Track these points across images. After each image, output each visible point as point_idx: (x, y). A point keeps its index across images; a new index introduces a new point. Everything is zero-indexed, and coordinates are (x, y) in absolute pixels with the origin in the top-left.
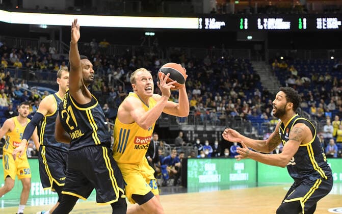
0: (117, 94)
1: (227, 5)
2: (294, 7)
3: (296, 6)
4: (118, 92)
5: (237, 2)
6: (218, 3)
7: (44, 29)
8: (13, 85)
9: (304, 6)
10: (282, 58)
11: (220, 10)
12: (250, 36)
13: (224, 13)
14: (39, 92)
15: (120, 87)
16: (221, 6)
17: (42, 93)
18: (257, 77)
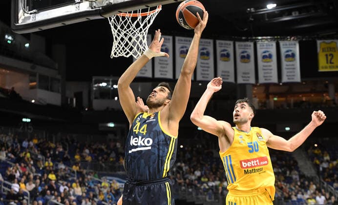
0: (176, 181)
1: (267, 101)
2: (325, 101)
3: (327, 100)
4: (177, 179)
5: (276, 99)
6: (259, 101)
7: (112, 127)
8: (86, 176)
9: (333, 100)
10: (316, 145)
11: (261, 106)
12: (287, 127)
13: (265, 109)
14: (108, 181)
15: (178, 175)
16: (262, 103)
17: (111, 182)
18: (296, 162)
